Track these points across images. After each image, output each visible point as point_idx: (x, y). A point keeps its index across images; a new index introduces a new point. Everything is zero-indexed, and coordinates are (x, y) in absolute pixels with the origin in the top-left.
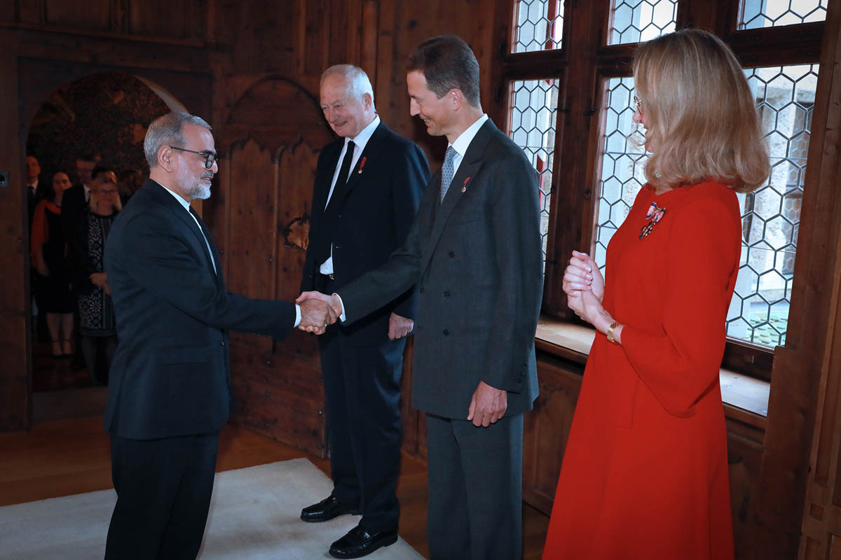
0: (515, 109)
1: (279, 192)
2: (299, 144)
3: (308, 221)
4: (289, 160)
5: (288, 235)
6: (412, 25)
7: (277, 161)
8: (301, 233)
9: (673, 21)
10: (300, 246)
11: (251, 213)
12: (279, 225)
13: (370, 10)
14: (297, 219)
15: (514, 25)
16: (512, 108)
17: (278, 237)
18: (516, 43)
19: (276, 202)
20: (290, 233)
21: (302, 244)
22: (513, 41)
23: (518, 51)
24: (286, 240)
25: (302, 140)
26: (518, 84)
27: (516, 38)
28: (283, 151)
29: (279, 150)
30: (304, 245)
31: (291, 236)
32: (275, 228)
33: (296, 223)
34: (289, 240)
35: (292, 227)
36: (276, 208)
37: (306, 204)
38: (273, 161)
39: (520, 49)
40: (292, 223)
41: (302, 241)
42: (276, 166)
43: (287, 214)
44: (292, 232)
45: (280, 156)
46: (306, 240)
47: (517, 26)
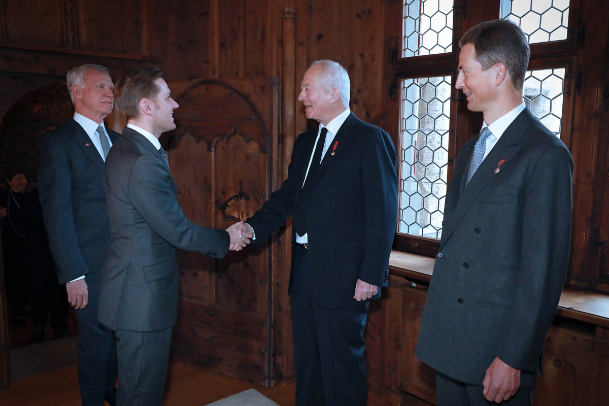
0: (406, 101)
1: (216, 174)
2: (234, 135)
3: (243, 197)
4: (224, 148)
5: (225, 209)
6: (320, 37)
7: (213, 150)
8: (238, 207)
9: (562, 25)
10: (237, 217)
11: (190, 192)
12: (217, 202)
13: (289, 26)
14: (235, 196)
15: (403, 36)
16: (404, 100)
17: (216, 210)
18: (405, 50)
19: (213, 182)
20: (227, 208)
21: (239, 216)
22: (403, 48)
23: (407, 56)
24: (224, 214)
25: (235, 130)
26: (408, 82)
27: (405, 46)
28: (217, 142)
29: (215, 140)
30: (241, 216)
31: (228, 210)
32: (214, 205)
33: (233, 200)
34: (227, 214)
35: (229, 203)
36: (213, 187)
37: (241, 184)
38: (210, 150)
39: (408, 54)
40: (231, 199)
41: (239, 213)
42: (213, 154)
43: (224, 192)
44: (229, 206)
45: (216, 145)
46: (243, 213)
47: (405, 37)
